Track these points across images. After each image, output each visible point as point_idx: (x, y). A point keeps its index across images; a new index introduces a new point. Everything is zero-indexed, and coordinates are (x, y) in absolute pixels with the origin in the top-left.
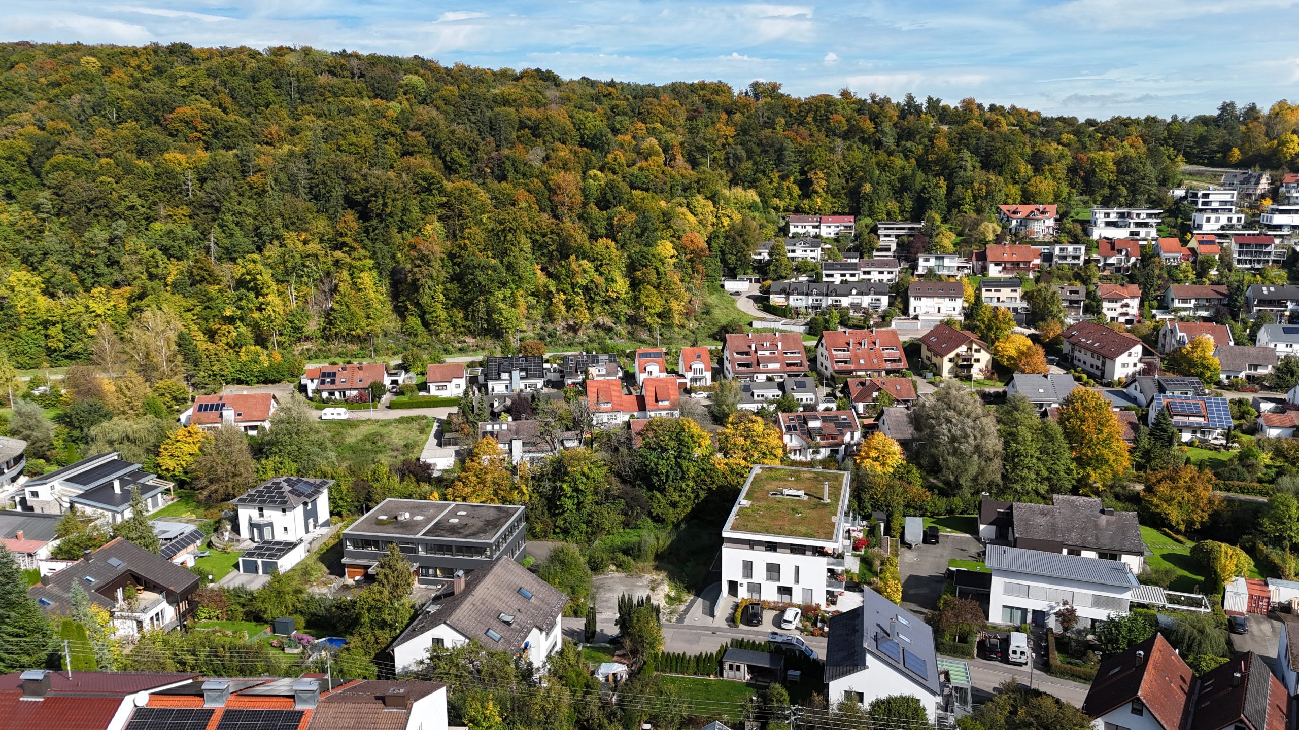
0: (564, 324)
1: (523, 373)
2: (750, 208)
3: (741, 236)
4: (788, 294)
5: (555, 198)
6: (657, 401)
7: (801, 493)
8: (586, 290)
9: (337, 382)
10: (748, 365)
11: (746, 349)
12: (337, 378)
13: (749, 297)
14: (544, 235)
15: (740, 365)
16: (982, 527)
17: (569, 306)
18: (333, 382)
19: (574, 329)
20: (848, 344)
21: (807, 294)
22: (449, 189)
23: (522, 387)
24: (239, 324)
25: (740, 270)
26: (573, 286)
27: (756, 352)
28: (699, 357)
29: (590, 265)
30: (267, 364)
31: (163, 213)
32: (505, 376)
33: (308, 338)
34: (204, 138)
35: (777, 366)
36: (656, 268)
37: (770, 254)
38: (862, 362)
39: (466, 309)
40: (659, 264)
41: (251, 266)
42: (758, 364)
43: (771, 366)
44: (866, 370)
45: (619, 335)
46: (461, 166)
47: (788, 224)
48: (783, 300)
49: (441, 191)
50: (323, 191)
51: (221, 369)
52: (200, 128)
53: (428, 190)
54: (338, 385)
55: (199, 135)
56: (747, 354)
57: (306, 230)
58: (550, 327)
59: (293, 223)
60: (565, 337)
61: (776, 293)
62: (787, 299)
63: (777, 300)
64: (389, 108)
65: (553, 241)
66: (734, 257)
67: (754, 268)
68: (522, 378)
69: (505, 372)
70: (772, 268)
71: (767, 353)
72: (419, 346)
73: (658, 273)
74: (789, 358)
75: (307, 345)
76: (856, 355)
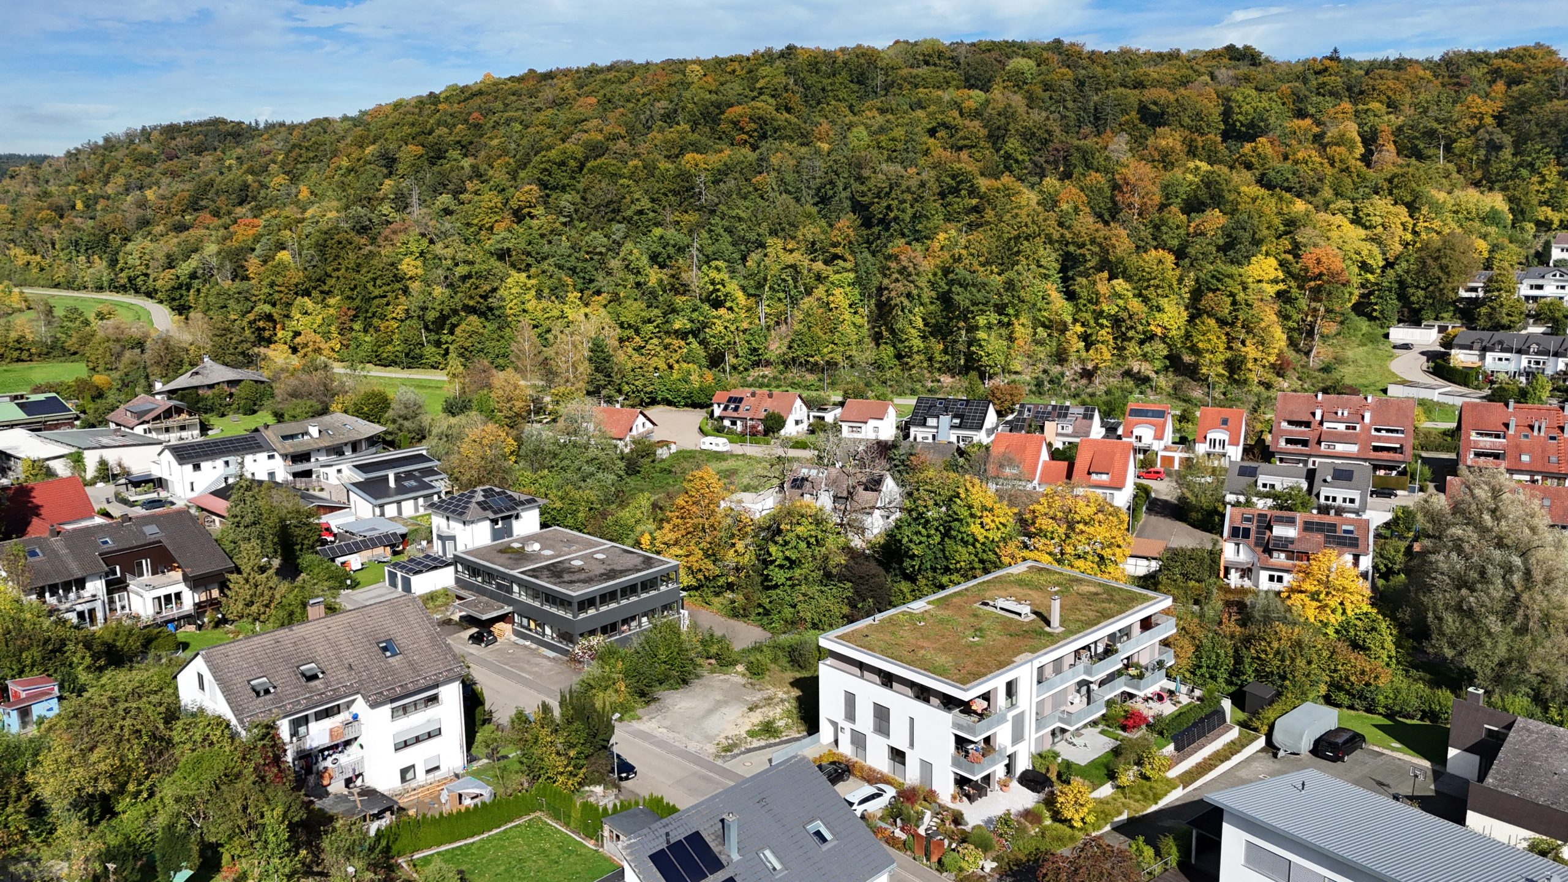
0: (1078, 369)
1: (957, 421)
2: (1483, 220)
3: (1436, 259)
4: (1484, 350)
5: (1119, 198)
6: (1089, 473)
7: (1025, 609)
8: (1117, 322)
9: (741, 410)
10: (1305, 443)
11: (1306, 418)
12: (742, 406)
13: (1423, 353)
14: (1083, 245)
15: (1288, 441)
16: (1452, 752)
17: (1088, 341)
18: (736, 409)
19: (1088, 375)
20: (1507, 426)
21: (1519, 352)
22: (983, 189)
23: (954, 439)
24: (691, 339)
25: (1428, 313)
26: (1100, 314)
27: (1321, 423)
28: (1225, 422)
29: (1128, 286)
30: (697, 385)
31: (670, 218)
32: (931, 422)
33: (768, 363)
34: (752, 140)
35: (1353, 449)
36: (1232, 295)
37: (1486, 290)
38: (1525, 458)
39: (944, 338)
40: (1237, 289)
41: (713, 274)
42: (1319, 443)
43: (1340, 448)
44: (1532, 473)
45: (1155, 389)
46: (1017, 161)
47: (1547, 246)
48: (1476, 359)
49: (973, 192)
50: (831, 193)
51: (645, 386)
52: (747, 129)
53: (955, 191)
54: (742, 412)
55: (745, 137)
56: (1307, 424)
57: (793, 238)
58: (1056, 370)
59: (783, 230)
60: (1074, 385)
61: (1462, 347)
62: (1482, 358)
63: (1461, 358)
64: (970, 97)
65: (1093, 254)
66: (1421, 293)
67: (1457, 310)
68: (953, 427)
69: (933, 416)
70: (1484, 310)
71: (1341, 427)
72: (885, 382)
73: (1234, 303)
74: (1379, 439)
75: (767, 371)
76: (1517, 446)
